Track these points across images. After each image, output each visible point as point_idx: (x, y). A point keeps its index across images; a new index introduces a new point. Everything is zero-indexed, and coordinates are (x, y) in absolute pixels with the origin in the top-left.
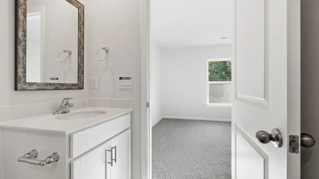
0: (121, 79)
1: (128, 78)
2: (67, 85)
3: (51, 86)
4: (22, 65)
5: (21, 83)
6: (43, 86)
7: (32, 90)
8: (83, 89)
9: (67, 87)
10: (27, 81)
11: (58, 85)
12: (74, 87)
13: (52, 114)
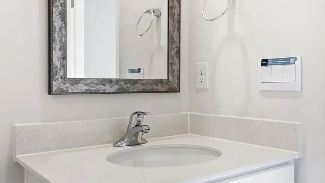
0: (266, 64)
1: (286, 61)
2: (144, 82)
3: (112, 86)
4: (59, 44)
5: (58, 79)
6: (97, 84)
7: (75, 93)
8: (179, 91)
9: (143, 87)
10: (68, 76)
11: (126, 84)
12: (160, 88)
13: (113, 144)
